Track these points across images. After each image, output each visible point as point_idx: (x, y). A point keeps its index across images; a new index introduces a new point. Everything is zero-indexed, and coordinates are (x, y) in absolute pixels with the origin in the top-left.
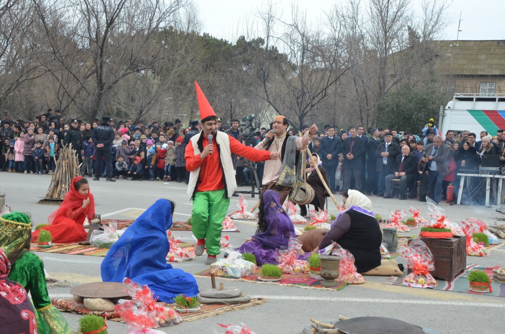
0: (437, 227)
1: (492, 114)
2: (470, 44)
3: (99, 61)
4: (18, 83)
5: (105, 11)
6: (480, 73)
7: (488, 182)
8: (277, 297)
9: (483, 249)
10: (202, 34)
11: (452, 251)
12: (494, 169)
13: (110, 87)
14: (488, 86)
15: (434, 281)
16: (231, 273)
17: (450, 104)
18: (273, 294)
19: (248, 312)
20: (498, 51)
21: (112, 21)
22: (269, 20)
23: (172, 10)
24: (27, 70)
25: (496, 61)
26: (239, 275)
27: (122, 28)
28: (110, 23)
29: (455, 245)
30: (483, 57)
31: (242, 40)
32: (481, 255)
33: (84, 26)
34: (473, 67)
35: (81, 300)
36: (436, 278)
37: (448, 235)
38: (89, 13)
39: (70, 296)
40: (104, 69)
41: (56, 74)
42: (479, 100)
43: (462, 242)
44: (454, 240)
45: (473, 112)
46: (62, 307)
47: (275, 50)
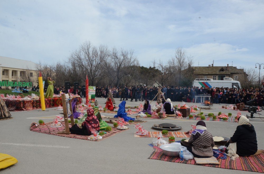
0: (183, 106)
1: (203, 83)
2: (201, 67)
3: (118, 73)
4: (101, 79)
5: (119, 63)
6: (203, 74)
7: (201, 98)
8: (150, 121)
9: (195, 111)
10: (141, 66)
11: (186, 111)
12: (202, 95)
13: (120, 79)
14: (206, 77)
15: (182, 117)
16: (141, 116)
17: (194, 81)
18: (149, 120)
19: (143, 123)
20: (207, 69)
21: (121, 65)
22: (154, 63)
23: (133, 62)
24: (103, 76)
25: (207, 71)
26: (143, 117)
27: (123, 66)
28: (120, 65)
29: (187, 110)
30: (204, 70)
31: (150, 67)
32: (195, 112)
33: (115, 66)
34: (202, 72)
35: (111, 121)
36: (183, 117)
37: (186, 108)
38: (116, 63)
39: (109, 120)
40: (119, 75)
41: (109, 76)
42: (200, 80)
43: (189, 109)
44: (187, 109)
45: (200, 83)
46: (107, 122)
47: (158, 70)
